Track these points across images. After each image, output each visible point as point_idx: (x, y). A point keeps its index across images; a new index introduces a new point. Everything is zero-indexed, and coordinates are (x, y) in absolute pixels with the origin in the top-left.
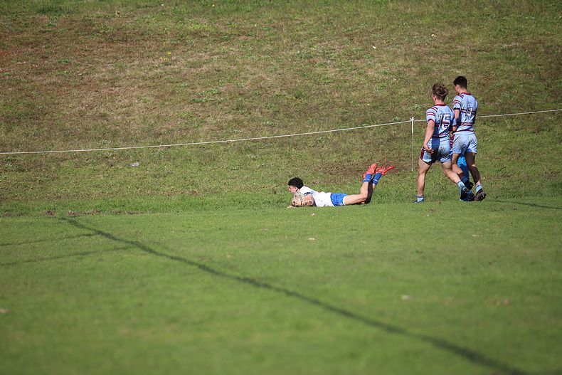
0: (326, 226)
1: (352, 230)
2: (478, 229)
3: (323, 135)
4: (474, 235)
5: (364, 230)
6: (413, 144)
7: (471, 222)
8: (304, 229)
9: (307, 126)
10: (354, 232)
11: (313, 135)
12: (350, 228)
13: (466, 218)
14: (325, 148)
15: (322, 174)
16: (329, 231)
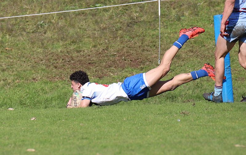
0: (50, 133)
1: (83, 138)
2: (243, 137)
3: (45, 17)
4: (237, 146)
5: (98, 139)
6: (160, 30)
7: (234, 129)
8: (22, 138)
9: (25, 6)
10: (85, 141)
11: (33, 18)
12: (80, 136)
13: (227, 124)
14: (49, 34)
15: (44, 67)
16: (53, 140)
